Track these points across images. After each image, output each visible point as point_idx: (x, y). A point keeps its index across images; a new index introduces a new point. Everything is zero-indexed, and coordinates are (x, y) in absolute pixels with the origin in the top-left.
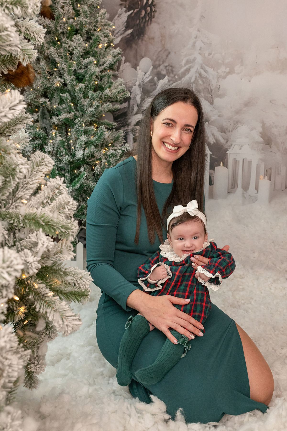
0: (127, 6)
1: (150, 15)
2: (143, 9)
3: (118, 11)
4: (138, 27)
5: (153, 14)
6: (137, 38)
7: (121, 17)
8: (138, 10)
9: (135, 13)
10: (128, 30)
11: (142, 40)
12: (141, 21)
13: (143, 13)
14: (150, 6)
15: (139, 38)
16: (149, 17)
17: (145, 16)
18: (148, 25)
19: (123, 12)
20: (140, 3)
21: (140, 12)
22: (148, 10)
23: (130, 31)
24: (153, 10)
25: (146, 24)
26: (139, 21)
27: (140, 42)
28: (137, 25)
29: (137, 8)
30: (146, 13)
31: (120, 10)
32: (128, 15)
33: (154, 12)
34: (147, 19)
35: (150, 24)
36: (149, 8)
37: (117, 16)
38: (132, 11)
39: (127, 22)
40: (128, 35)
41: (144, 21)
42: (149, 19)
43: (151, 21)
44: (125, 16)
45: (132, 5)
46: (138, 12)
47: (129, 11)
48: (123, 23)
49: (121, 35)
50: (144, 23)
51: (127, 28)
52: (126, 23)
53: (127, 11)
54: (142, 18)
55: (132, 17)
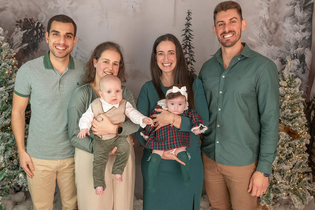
0: (22, 27)
1: (41, 35)
2: (35, 30)
3: (15, 29)
4: (33, 42)
5: (43, 34)
6: (32, 50)
7: (17, 34)
8: (31, 30)
9: (29, 32)
10: (25, 44)
11: (37, 52)
12: (34, 38)
13: (35, 32)
14: (40, 28)
15: (34, 50)
16: (40, 36)
17: (37, 35)
18: (40, 42)
19: (19, 31)
20: (32, 25)
21: (32, 32)
22: (39, 31)
23: (26, 45)
24: (43, 32)
25: (38, 41)
26: (33, 39)
27: (35, 53)
28: (31, 41)
29: (30, 29)
30: (37, 32)
31: (16, 29)
32: (23, 33)
33: (43, 33)
34: (39, 37)
35: (42, 41)
36: (39, 30)
37: (15, 33)
38: (27, 30)
39: (23, 37)
40: (25, 47)
41: (36, 38)
42: (40, 38)
43: (42, 38)
44: (21, 33)
45: (26, 26)
46: (31, 31)
47: (23, 30)
48: (20, 39)
49: (19, 47)
50: (37, 40)
51: (24, 42)
52: (22, 39)
53: (22, 30)
54: (35, 36)
55: (27, 35)
